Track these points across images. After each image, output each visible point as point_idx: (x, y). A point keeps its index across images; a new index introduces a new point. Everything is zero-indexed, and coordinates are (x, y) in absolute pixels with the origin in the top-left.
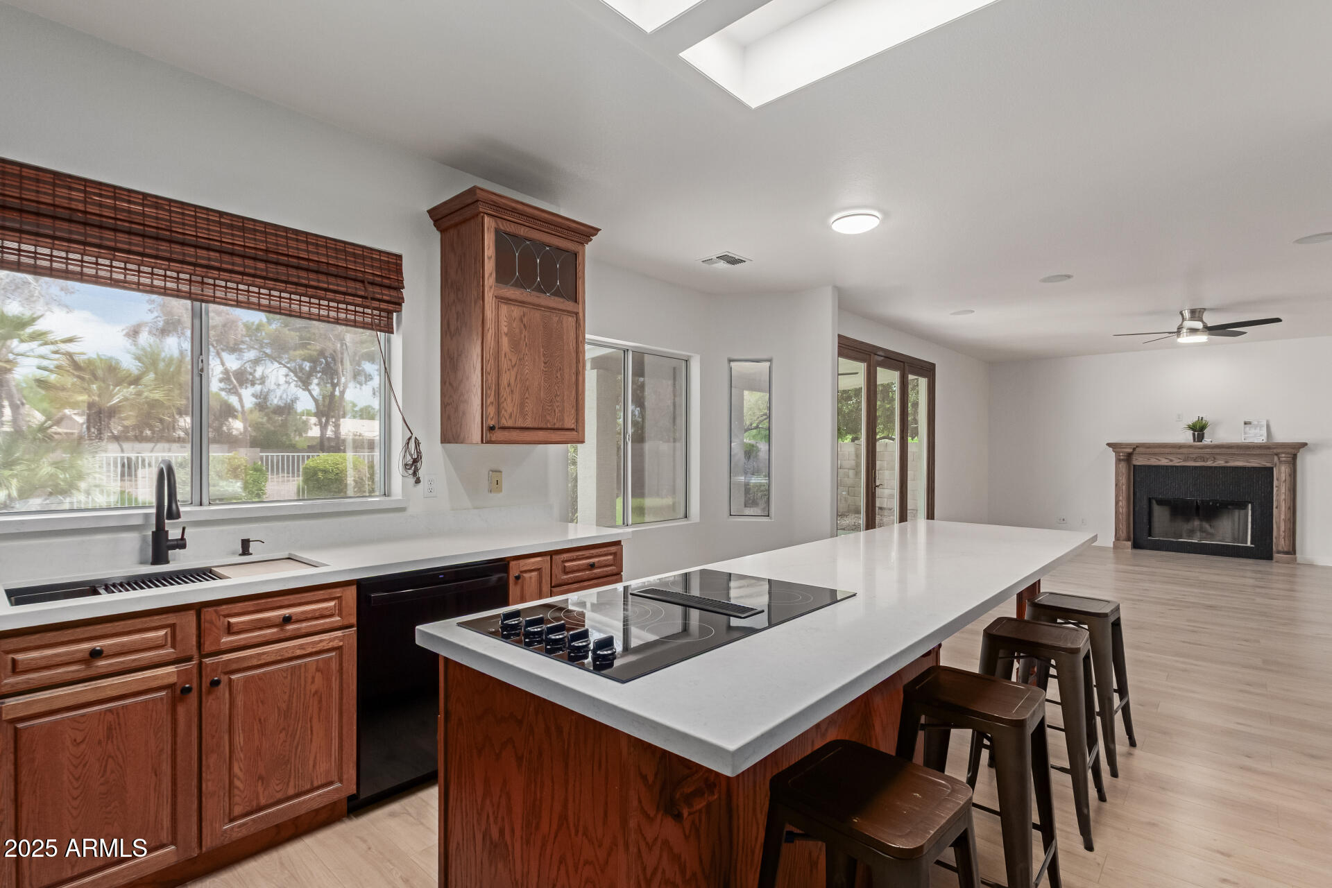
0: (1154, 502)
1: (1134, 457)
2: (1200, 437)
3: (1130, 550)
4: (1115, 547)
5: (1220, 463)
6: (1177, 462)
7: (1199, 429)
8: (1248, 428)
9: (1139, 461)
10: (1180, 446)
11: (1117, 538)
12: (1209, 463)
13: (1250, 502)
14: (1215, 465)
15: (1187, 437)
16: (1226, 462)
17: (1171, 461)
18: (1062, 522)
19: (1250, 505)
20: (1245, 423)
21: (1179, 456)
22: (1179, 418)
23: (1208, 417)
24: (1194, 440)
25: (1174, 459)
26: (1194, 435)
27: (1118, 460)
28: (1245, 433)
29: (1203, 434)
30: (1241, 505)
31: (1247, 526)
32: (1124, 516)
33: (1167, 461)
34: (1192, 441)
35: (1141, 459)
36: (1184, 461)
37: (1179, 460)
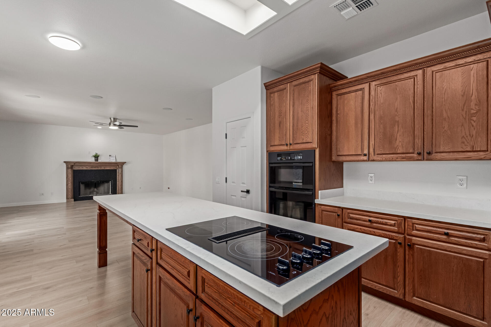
0: (80, 183)
1: (74, 167)
2: (97, 160)
3: (73, 202)
4: (67, 202)
5: (103, 168)
6: (89, 168)
7: (96, 157)
8: (110, 157)
9: (76, 168)
10: (91, 163)
11: (67, 198)
12: (99, 169)
13: (110, 180)
14: (101, 169)
15: (93, 160)
16: (104, 168)
17: (87, 168)
18: (42, 195)
19: (110, 181)
20: (110, 156)
21: (90, 166)
22: (89, 153)
23: (99, 153)
24: (95, 161)
25: (88, 167)
26: (95, 159)
27: (67, 168)
28: (110, 159)
29: (98, 159)
30: (107, 182)
31: (110, 188)
32: (71, 190)
33: (86, 168)
34: (94, 161)
35: (76, 167)
36: (92, 168)
37: (90, 168)
